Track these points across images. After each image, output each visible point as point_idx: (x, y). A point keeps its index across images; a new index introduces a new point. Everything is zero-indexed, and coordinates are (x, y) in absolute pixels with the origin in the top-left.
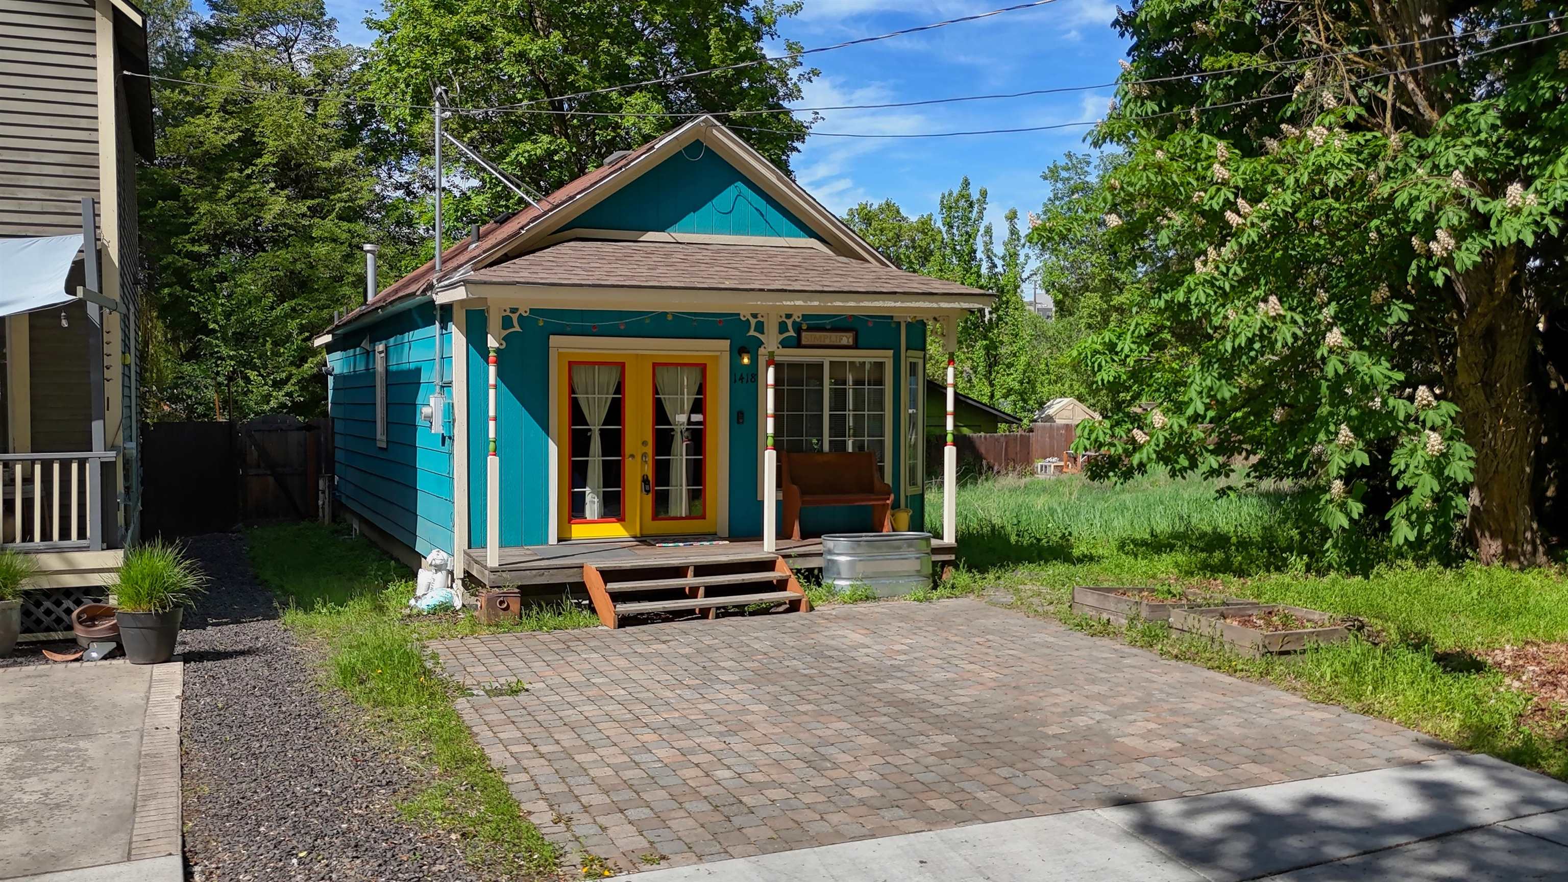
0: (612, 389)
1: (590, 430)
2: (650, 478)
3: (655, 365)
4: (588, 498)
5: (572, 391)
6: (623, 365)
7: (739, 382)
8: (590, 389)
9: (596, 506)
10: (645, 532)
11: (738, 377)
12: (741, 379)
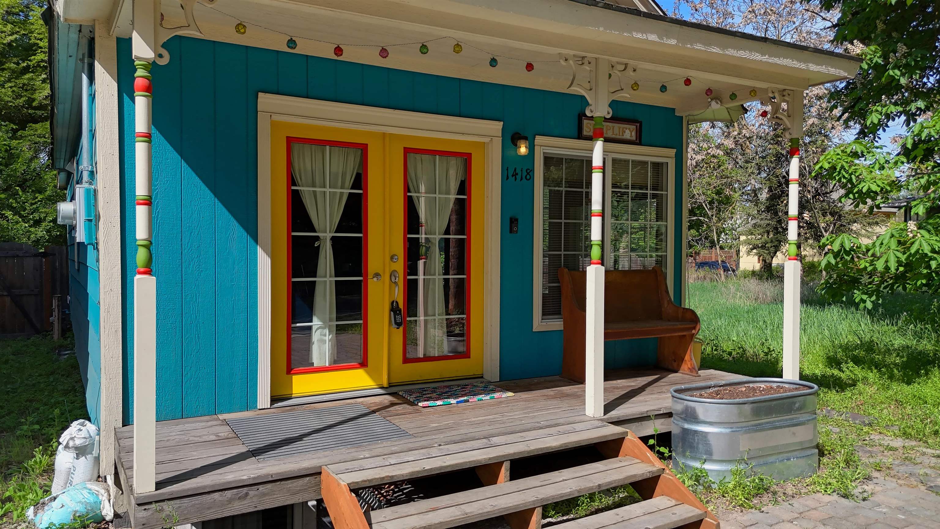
0: (349, 181)
1: (317, 238)
2: (401, 306)
3: (407, 151)
4: (316, 336)
5: (292, 181)
6: (363, 148)
7: (511, 179)
8: (318, 181)
9: (327, 347)
10: (394, 381)
11: (511, 172)
12: (515, 175)
